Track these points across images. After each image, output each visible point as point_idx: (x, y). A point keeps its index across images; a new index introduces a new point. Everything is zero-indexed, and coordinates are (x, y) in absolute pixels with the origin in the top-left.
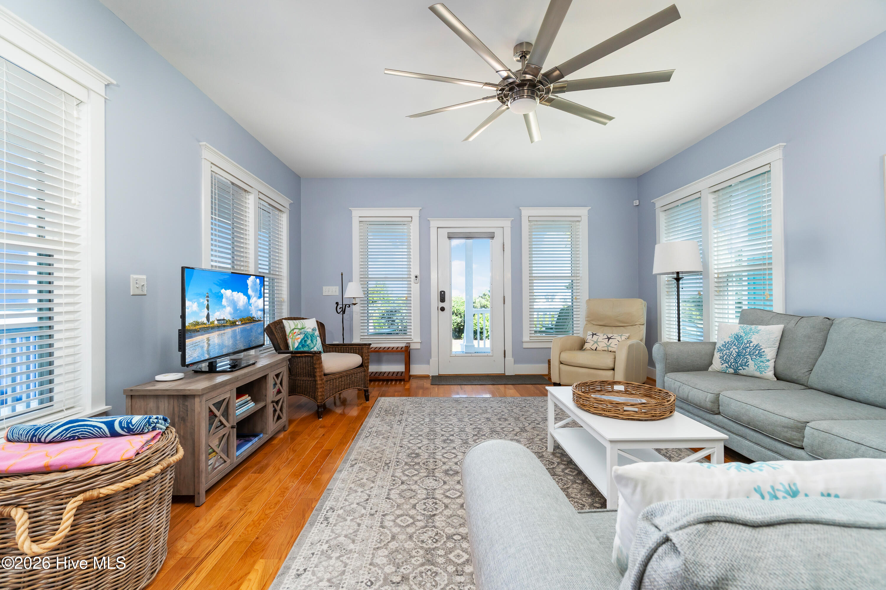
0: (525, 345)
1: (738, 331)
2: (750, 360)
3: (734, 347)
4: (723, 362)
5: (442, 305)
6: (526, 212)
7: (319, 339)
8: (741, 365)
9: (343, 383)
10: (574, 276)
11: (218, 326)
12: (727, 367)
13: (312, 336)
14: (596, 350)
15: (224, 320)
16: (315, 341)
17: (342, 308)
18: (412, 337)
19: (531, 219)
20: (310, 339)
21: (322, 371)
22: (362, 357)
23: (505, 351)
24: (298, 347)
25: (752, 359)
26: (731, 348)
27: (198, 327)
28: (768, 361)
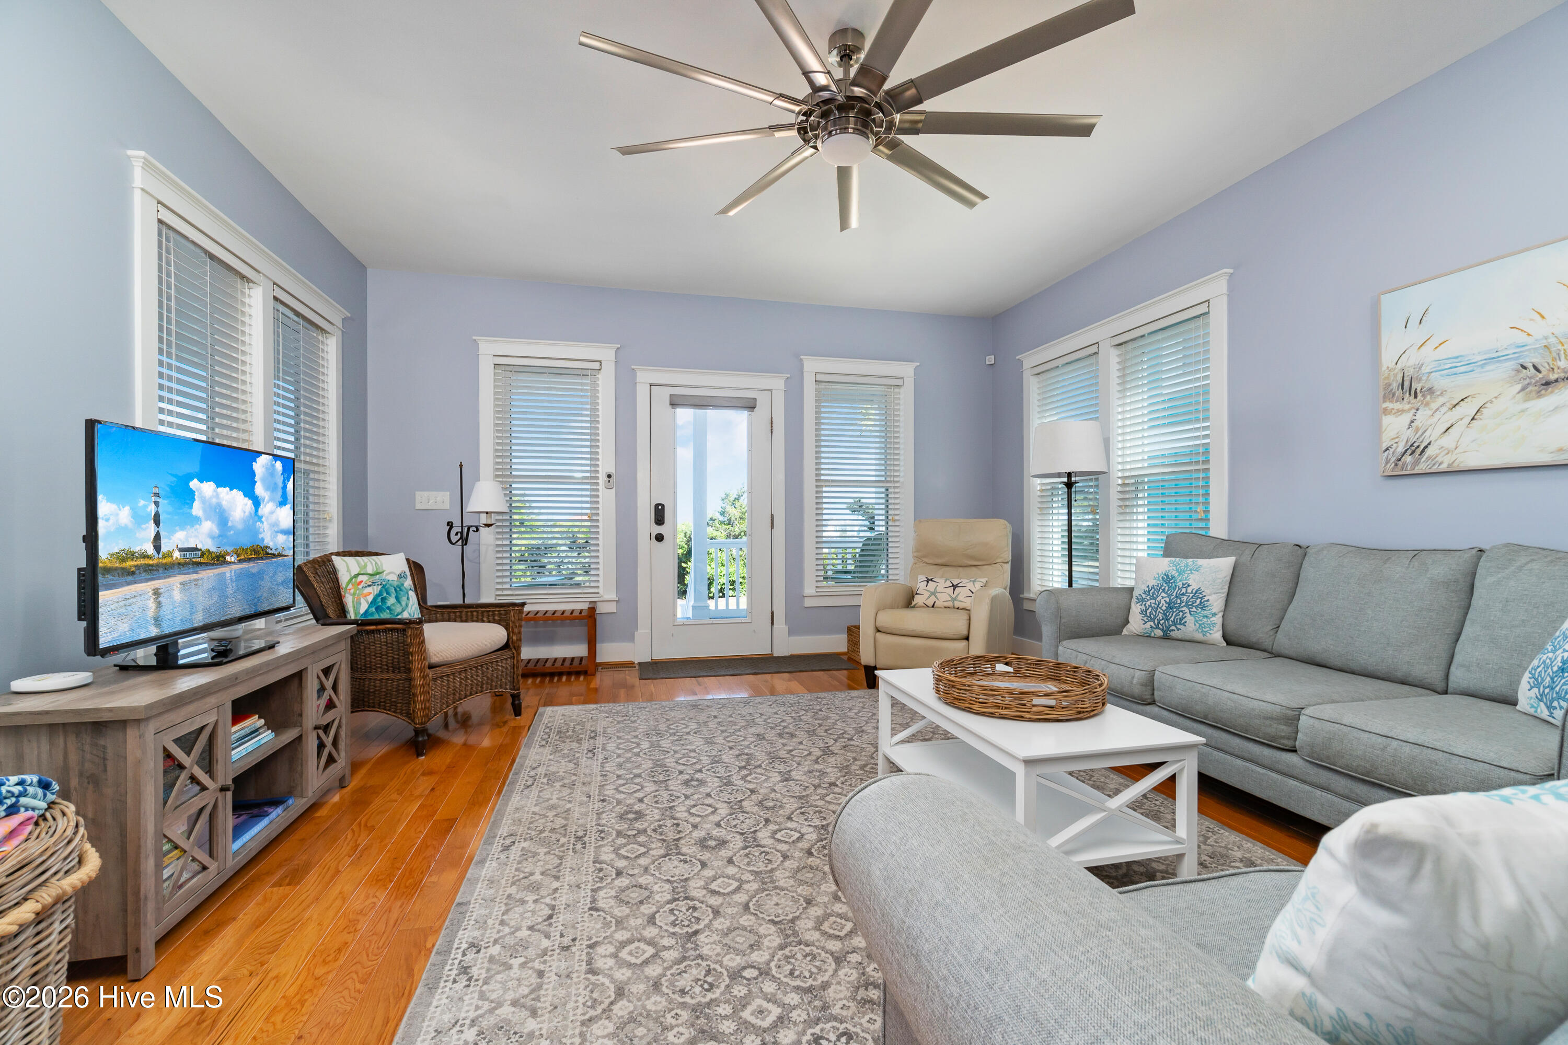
0: (808, 603)
1: (1168, 569)
2: (1188, 615)
3: (1163, 594)
4: (1145, 619)
5: (657, 530)
6: (812, 365)
7: (412, 594)
8: (1175, 624)
9: (469, 682)
10: (890, 482)
11: (179, 564)
12: (1151, 627)
13: (399, 589)
14: (933, 606)
15: (196, 549)
16: (405, 598)
17: (462, 533)
18: (600, 590)
19: (819, 378)
20: (393, 596)
21: (424, 659)
22: (507, 628)
23: (772, 613)
24: (366, 611)
25: (1190, 612)
26: (1157, 596)
27: (129, 563)
28: (1214, 614)
